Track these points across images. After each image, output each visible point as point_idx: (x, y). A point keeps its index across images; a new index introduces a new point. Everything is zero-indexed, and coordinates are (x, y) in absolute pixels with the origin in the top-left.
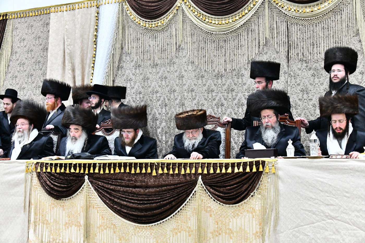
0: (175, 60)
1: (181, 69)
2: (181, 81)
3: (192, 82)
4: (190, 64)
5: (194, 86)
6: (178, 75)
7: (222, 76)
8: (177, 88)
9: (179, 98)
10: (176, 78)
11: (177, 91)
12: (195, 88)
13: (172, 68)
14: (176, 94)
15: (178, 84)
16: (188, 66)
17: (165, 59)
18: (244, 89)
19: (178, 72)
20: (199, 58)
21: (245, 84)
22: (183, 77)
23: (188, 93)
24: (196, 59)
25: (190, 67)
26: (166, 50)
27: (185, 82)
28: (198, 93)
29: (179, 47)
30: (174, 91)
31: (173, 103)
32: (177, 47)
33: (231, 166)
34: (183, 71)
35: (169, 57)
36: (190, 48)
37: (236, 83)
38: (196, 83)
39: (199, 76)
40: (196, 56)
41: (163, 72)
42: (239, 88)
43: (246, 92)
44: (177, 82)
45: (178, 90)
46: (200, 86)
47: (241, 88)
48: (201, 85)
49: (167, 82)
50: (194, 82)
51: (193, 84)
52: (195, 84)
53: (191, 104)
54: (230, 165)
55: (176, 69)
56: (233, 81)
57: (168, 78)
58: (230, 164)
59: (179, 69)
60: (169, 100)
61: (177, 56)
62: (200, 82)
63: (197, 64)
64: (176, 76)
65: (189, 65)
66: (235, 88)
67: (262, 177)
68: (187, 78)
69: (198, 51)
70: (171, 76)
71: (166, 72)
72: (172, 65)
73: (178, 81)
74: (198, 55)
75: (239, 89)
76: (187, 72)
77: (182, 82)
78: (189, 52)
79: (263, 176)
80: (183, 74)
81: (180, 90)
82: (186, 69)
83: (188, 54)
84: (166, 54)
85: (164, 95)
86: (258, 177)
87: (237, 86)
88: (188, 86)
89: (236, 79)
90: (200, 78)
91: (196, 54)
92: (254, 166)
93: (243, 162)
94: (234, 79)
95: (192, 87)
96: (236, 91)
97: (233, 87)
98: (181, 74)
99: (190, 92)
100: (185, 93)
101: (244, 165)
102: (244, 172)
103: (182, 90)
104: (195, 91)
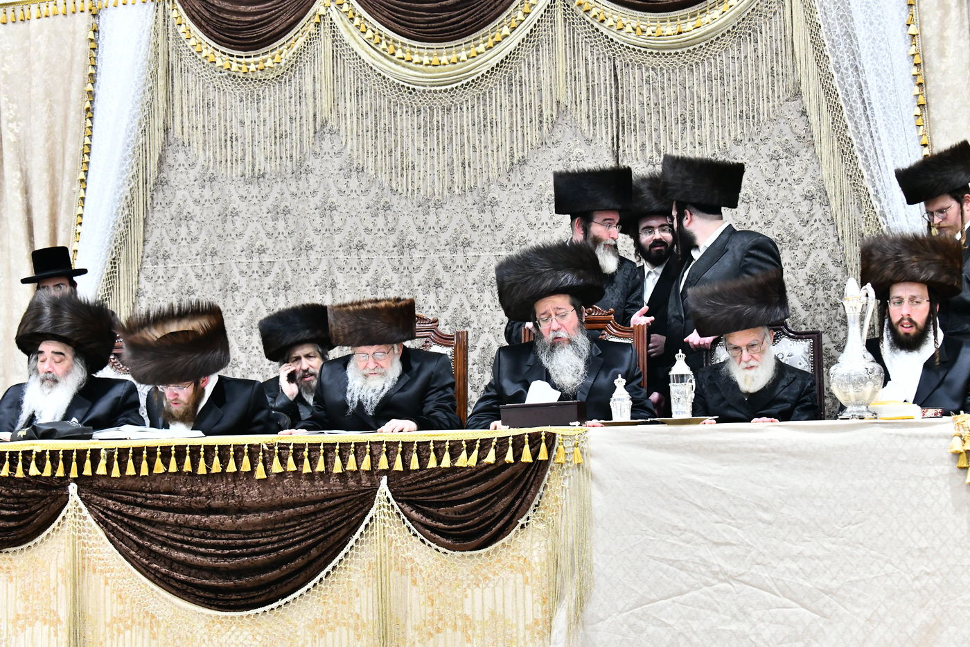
0: (311, 162)
1: (327, 188)
2: (327, 220)
3: (359, 223)
4: (354, 174)
5: (364, 234)
6: (319, 204)
7: (439, 205)
8: (317, 240)
9: (323, 266)
10: (313, 211)
11: (316, 248)
12: (368, 239)
13: (302, 184)
14: (313, 255)
15: (319, 227)
16: (348, 179)
17: (284, 159)
18: (499, 241)
19: (320, 195)
20: (379, 157)
21: (500, 227)
22: (332, 208)
23: (349, 254)
24: (371, 159)
25: (354, 183)
26: (286, 135)
27: (338, 224)
28: (374, 254)
29: (323, 126)
30: (309, 247)
31: (305, 281)
32: (318, 128)
33: (467, 449)
34: (333, 191)
35: (294, 155)
36: (352, 130)
37: (477, 223)
38: (370, 226)
39: (378, 206)
40: (370, 152)
41: (279, 196)
42: (485, 238)
43: (503, 249)
44: (317, 224)
45: (319, 245)
46: (381, 233)
47: (490, 238)
48: (382, 230)
49: (290, 222)
50: (366, 223)
51: (361, 230)
52: (366, 229)
53: (357, 283)
54: (465, 446)
55: (314, 186)
56: (469, 217)
57: (294, 212)
58: (463, 443)
59: (322, 188)
60: (294, 271)
61: (318, 150)
62: (380, 221)
63: (372, 172)
64: (313, 206)
65: (350, 177)
66: (475, 237)
67: (547, 476)
68: (344, 211)
69: (376, 138)
70: (301, 207)
71: (287, 195)
72: (303, 176)
73: (318, 220)
74: (376, 148)
75: (483, 241)
76: (345, 197)
77: (331, 222)
78: (349, 140)
79: (549, 472)
80: (334, 200)
81: (325, 244)
82: (343, 188)
83: (349, 146)
84: (288, 145)
85: (281, 259)
86: (536, 475)
87: (479, 232)
88: (347, 234)
89: (477, 213)
90: (380, 211)
91: (370, 145)
92: (527, 447)
93: (499, 439)
94: (471, 213)
95: (360, 235)
96: (477, 247)
97: (469, 234)
98: (329, 201)
99: (353, 250)
100: (341, 252)
101: (500, 445)
102: (500, 463)
103: (331, 244)
104: (367, 248)
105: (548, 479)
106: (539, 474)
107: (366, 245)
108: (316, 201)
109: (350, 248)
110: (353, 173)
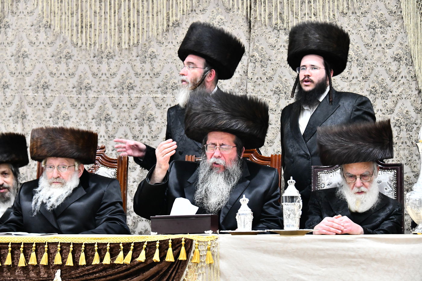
0: (9, 19)
1: (21, 40)
2: (20, 65)
3: (45, 68)
4: (42, 30)
5: (49, 77)
6: (15, 52)
7: (110, 56)
8: (12, 81)
9: (16, 101)
10: (10, 57)
11: (12, 87)
12: (52, 81)
14: (9, 93)
15: (14, 70)
16: (38, 34)
18: (156, 86)
19: (15, 45)
20: (63, 17)
21: (157, 75)
22: (25, 56)
23: (37, 92)
24: (57, 18)
25: (42, 36)
27: (29, 68)
28: (56, 93)
30: (6, 86)
33: (123, 250)
34: (26, 42)
37: (139, 71)
38: (54, 71)
39: (61, 55)
40: (56, 13)
42: (145, 84)
43: (159, 92)
44: (12, 68)
45: (13, 84)
46: (62, 77)
47: (149, 83)
48: (64, 74)
50: (51, 68)
51: (47, 73)
52: (51, 73)
53: (42, 115)
54: (122, 247)
55: (11, 38)
56: (133, 67)
58: (121, 245)
59: (17, 39)
61: (15, 10)
62: (63, 67)
63: (57, 29)
64: (10, 54)
65: (39, 31)
66: (137, 82)
67: (185, 273)
68: (34, 58)
69: (61, 2)
73: (13, 65)
74: (61, 10)
75: (144, 85)
76: (35, 47)
77: (23, 67)
79: (187, 269)
80: (26, 50)
81: (18, 84)
82: (34, 40)
83: (40, 7)
86: (177, 272)
87: (140, 79)
88: (36, 76)
89: (139, 63)
90: (62, 59)
91: (56, 7)
92: (170, 250)
93: (148, 242)
94: (135, 64)
95: (46, 78)
96: (139, 90)
97: (133, 79)
98: (22, 50)
99: (40, 89)
100: (30, 90)
101: (150, 248)
102: (149, 262)
103: (22, 84)
104: (51, 88)
105: (186, 275)
106: (179, 271)
107: (50, 85)
108: (12, 50)
109: (38, 87)
110: (41, 28)
